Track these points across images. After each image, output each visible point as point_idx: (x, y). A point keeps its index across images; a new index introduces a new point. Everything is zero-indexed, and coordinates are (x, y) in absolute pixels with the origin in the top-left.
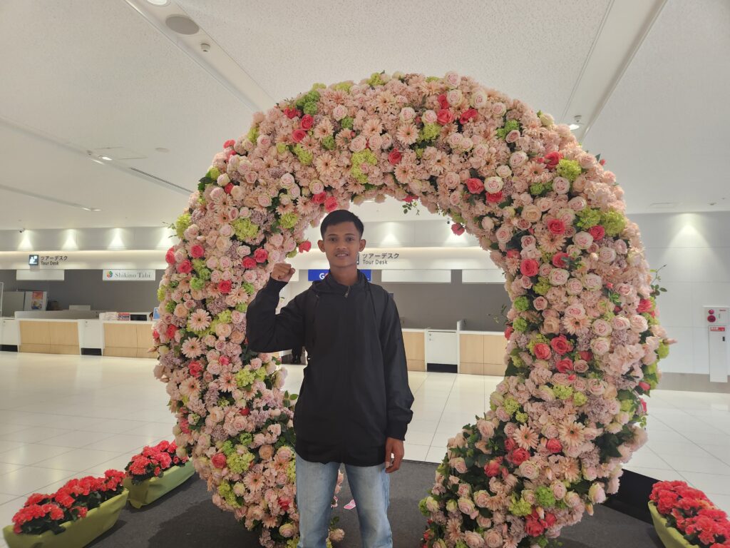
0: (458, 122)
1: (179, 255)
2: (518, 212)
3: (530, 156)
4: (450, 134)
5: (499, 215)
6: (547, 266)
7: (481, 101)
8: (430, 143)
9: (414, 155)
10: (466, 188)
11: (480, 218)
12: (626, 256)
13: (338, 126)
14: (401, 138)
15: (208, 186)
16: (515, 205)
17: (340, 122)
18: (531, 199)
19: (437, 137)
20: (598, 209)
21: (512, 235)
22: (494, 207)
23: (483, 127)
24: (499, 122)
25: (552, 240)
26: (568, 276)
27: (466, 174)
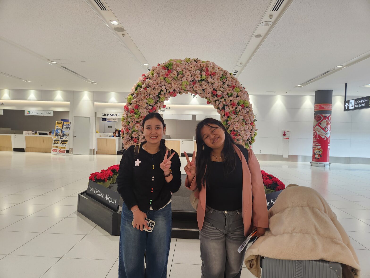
0: (211, 75)
2: (225, 100)
3: (228, 85)
4: (208, 78)
5: (220, 100)
6: (231, 114)
7: (217, 70)
8: (203, 80)
9: (199, 83)
10: (212, 93)
11: (216, 101)
12: (249, 112)
13: (178, 73)
14: (196, 78)
15: (139, 88)
16: (224, 98)
18: (228, 97)
19: (205, 79)
20: (243, 100)
21: (223, 106)
22: (219, 98)
23: (217, 77)
24: (221, 76)
25: (232, 107)
26: (236, 116)
27: (212, 89)
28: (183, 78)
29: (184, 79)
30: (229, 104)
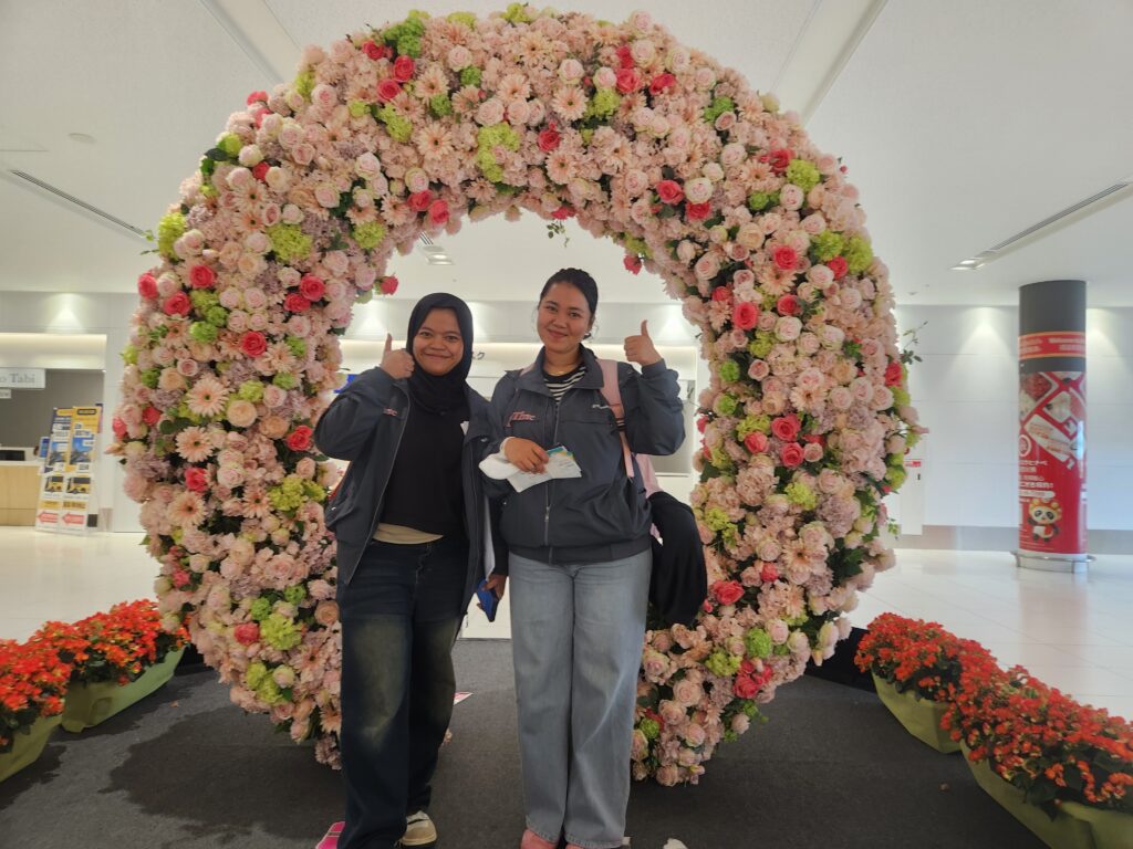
0: (646, 91)
1: (166, 283)
2: (732, 234)
3: (751, 151)
4: (634, 108)
5: (703, 239)
6: (768, 315)
7: (681, 64)
8: (604, 122)
9: (578, 139)
10: (656, 197)
11: (675, 244)
13: (457, 80)
14: (559, 108)
15: (220, 165)
16: (727, 225)
17: (459, 75)
18: (750, 216)
19: (615, 112)
20: (840, 233)
21: (719, 267)
22: (696, 225)
23: (682, 103)
24: (705, 98)
25: (778, 277)
26: (800, 327)
27: (657, 174)
28: (485, 104)
29: (491, 110)
30: (759, 258)
